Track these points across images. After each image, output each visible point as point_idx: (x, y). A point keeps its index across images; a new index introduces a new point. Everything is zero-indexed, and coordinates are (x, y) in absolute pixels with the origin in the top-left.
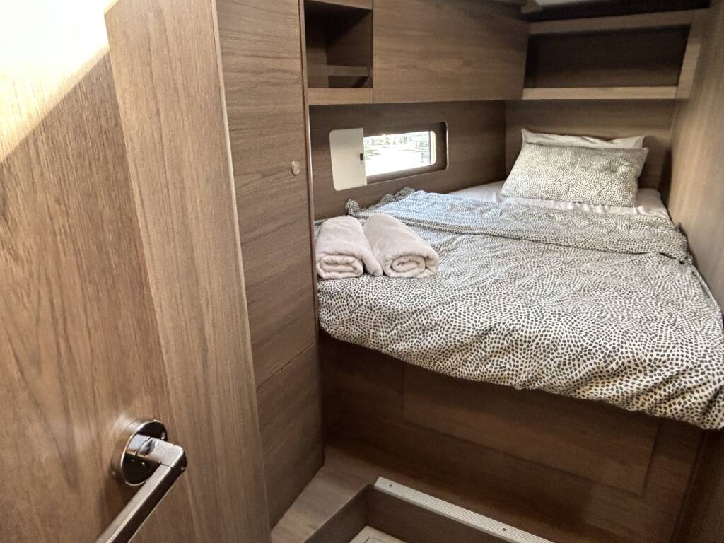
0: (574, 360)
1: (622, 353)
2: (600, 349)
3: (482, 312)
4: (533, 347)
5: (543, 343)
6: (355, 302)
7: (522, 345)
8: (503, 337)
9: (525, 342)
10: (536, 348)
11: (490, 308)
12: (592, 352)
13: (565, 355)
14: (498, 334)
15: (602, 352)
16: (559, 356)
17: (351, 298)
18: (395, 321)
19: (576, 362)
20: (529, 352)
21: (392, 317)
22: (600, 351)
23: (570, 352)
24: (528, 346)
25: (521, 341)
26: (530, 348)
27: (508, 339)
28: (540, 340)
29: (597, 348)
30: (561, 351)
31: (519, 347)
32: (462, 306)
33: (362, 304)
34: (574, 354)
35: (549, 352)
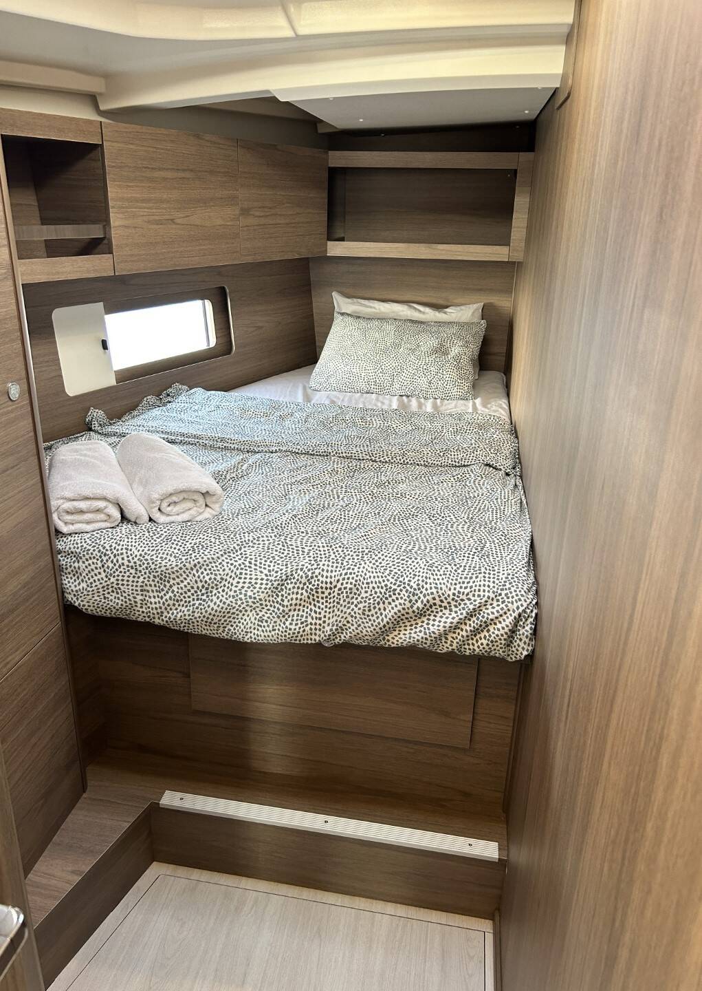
0: (378, 603)
1: (427, 590)
2: (404, 587)
3: (277, 558)
4: (335, 594)
5: (345, 588)
6: (112, 562)
7: (323, 593)
8: (301, 586)
9: (326, 588)
10: (339, 594)
11: (286, 552)
12: (396, 592)
13: (370, 599)
14: (296, 583)
15: (407, 591)
16: (362, 600)
17: (107, 557)
18: (169, 582)
19: (381, 606)
20: (332, 600)
21: (165, 577)
22: (404, 590)
23: (374, 595)
24: (330, 594)
25: (322, 588)
26: (332, 596)
27: (307, 587)
28: (342, 584)
29: (401, 587)
30: (364, 595)
31: (320, 595)
32: (253, 554)
33: (123, 564)
34: (378, 597)
35: (353, 598)
